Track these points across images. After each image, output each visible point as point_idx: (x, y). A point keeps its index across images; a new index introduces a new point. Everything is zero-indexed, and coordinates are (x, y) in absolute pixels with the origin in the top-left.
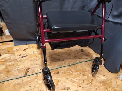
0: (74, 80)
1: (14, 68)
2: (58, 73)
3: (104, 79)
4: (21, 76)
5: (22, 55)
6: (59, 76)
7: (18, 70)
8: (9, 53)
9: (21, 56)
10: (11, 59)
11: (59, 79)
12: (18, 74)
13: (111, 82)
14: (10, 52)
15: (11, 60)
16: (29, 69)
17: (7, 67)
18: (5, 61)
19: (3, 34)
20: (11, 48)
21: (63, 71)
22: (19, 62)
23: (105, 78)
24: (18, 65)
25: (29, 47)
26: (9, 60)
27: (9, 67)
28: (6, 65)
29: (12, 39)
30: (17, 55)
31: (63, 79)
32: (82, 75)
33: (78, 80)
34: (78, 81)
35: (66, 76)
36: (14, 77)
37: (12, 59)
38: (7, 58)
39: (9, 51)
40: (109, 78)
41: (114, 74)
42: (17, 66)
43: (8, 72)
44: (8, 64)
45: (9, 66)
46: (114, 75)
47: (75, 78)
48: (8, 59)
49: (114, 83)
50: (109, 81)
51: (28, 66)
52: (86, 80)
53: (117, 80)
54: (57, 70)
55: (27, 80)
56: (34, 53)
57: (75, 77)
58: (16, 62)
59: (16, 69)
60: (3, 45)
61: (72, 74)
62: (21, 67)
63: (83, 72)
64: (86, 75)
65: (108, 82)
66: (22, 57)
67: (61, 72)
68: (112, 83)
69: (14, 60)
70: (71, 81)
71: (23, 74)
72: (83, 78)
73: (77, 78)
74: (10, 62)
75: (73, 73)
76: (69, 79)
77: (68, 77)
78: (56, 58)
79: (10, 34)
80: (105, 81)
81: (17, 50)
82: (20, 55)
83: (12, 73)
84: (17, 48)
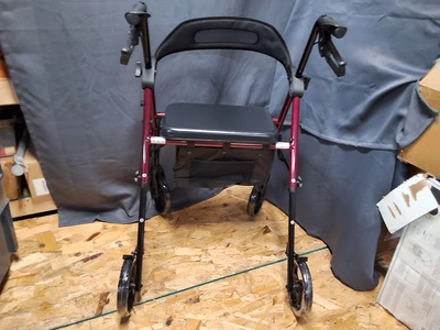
0: (247, 317)
1: (62, 293)
2: (198, 300)
3: (334, 311)
4: (86, 316)
5: (84, 253)
6: (202, 309)
7: (75, 300)
8: (42, 249)
9: (82, 257)
10: (50, 267)
11: (200, 317)
12: (77, 311)
13: (354, 317)
14: (47, 248)
15: (50, 272)
16: (107, 294)
17: (40, 293)
18: (33, 275)
19: (25, 193)
20: (49, 234)
21: (212, 295)
22: (78, 275)
23: (337, 307)
24: (74, 285)
25: (105, 228)
26: (47, 272)
27: (47, 293)
28: (38, 287)
29: (55, 208)
30: (70, 256)
31: (214, 316)
32: (268, 302)
33: (257, 317)
34: (257, 320)
35: (220, 308)
36: (64, 321)
37: (55, 267)
38: (38, 266)
39: (42, 246)
40: (348, 305)
41: (362, 293)
42: (72, 289)
43: (46, 306)
44: (41, 283)
45: (47, 288)
46: (361, 297)
47: (250, 311)
48: (42, 268)
49: (363, 319)
50: (349, 315)
51: (105, 285)
52: (281, 315)
53: (373, 310)
54: (195, 292)
55: (106, 326)
56: (120, 246)
57: (250, 308)
58: (69, 277)
59: (70, 297)
60: (22, 226)
61: (238, 302)
62: (82, 290)
63: (271, 292)
64: (281, 303)
65: (344, 318)
66: (86, 260)
67: (207, 297)
68: (358, 320)
69: (60, 270)
70: (238, 321)
71: (91, 310)
72: (274, 310)
73: (256, 312)
74: (49, 276)
75: (243, 299)
76: (231, 317)
77: (227, 310)
78: (189, 257)
79: (48, 192)
80: (338, 315)
81: (67, 240)
82: (77, 255)
83: (58, 309)
84: (67, 232)
